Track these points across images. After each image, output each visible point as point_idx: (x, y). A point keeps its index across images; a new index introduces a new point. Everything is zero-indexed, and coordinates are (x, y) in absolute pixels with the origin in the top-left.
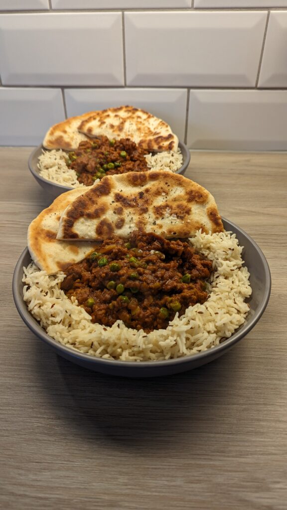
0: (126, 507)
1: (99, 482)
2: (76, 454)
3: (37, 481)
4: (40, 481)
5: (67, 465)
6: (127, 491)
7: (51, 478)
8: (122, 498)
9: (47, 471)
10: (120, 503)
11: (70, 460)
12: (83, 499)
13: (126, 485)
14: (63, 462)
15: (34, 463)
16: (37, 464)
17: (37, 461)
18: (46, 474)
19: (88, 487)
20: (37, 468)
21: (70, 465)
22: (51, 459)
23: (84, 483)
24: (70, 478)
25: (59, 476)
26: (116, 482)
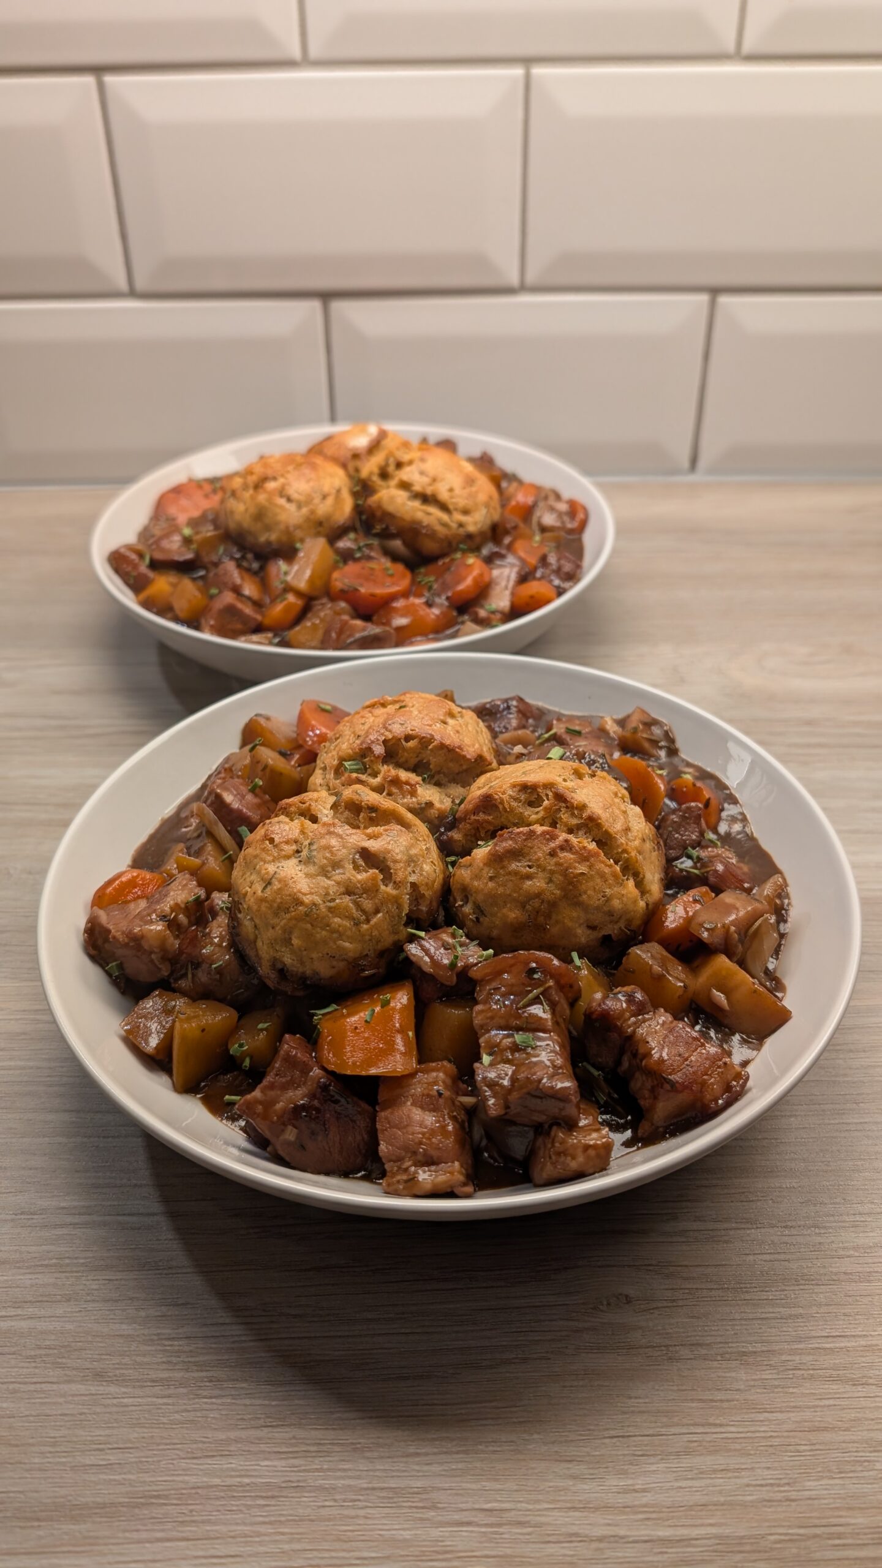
1: (822, 1478)
2: (721, 1401)
3: (636, 1491)
4: (644, 1491)
5: (708, 1438)
7: (676, 1480)
9: (652, 1460)
11: (711, 1420)
12: (790, 1531)
14: (693, 1429)
15: (607, 1441)
16: (615, 1440)
17: (613, 1433)
18: (653, 1468)
19: (793, 1495)
20: (620, 1453)
21: (715, 1436)
22: (653, 1425)
23: (779, 1485)
24: (730, 1474)
25: (696, 1472)
26: (871, 1473)
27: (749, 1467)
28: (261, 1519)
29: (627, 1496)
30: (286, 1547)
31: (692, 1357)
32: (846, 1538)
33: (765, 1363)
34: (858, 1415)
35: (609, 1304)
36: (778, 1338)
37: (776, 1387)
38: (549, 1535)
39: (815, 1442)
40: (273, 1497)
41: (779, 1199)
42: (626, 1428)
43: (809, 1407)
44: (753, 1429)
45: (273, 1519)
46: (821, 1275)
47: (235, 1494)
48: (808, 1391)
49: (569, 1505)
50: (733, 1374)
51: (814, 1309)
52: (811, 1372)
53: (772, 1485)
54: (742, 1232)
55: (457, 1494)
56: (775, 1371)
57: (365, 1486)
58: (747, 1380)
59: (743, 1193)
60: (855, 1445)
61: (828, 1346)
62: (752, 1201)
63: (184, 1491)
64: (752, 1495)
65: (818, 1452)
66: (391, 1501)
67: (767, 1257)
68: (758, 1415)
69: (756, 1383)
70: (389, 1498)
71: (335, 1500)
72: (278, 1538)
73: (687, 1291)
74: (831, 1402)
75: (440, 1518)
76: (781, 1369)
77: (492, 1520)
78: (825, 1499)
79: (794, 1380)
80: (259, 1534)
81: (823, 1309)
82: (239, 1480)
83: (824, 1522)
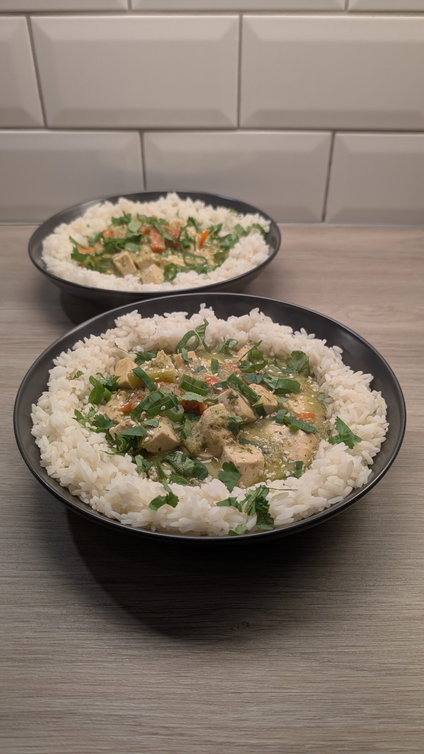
0: (386, 750)
1: (336, 716)
2: (290, 677)
3: (242, 720)
4: (246, 720)
5: (281, 695)
6: (382, 727)
7: (263, 715)
8: (377, 737)
9: (253, 705)
10: (378, 745)
11: (284, 686)
12: (318, 743)
13: (378, 718)
14: (274, 690)
15: (230, 695)
16: (234, 694)
17: (233, 691)
18: (252, 709)
19: (321, 725)
20: (236, 701)
21: (285, 694)
22: (254, 687)
23: (314, 720)
24: (290, 713)
25: (273, 711)
26: (361, 715)
27: (300, 710)
28: (52, 729)
29: (237, 722)
30: (64, 743)
31: (277, 654)
32: (345, 747)
33: (314, 658)
34: (357, 685)
35: (238, 627)
36: (322, 646)
37: (318, 670)
38: (196, 741)
39: (334, 698)
40: (61, 718)
41: (329, 578)
42: (240, 689)
43: (333, 681)
44: (303, 691)
45: (58, 728)
46: (346, 615)
47: (42, 716)
48: (333, 673)
49: (207, 726)
50: (297, 663)
51: (341, 632)
52: (336, 663)
53: (311, 719)
54: (309, 593)
55: (152, 719)
56: (318, 662)
57: (107, 713)
58: (304, 667)
59: (312, 574)
60: (355, 701)
61: (346, 650)
62: (316, 578)
63: (17, 714)
64: (299, 724)
65: (336, 704)
66: (119, 721)
67: (320, 606)
68: (308, 684)
69: (308, 668)
70: (118, 720)
71: (91, 720)
72: (61, 738)
73: (278, 622)
74: (345, 679)
75: (143, 731)
76: (322, 661)
77: (168, 732)
78: (336, 727)
79: (327, 667)
80: (51, 736)
81: (346, 632)
82: (44, 709)
83: (335, 738)
